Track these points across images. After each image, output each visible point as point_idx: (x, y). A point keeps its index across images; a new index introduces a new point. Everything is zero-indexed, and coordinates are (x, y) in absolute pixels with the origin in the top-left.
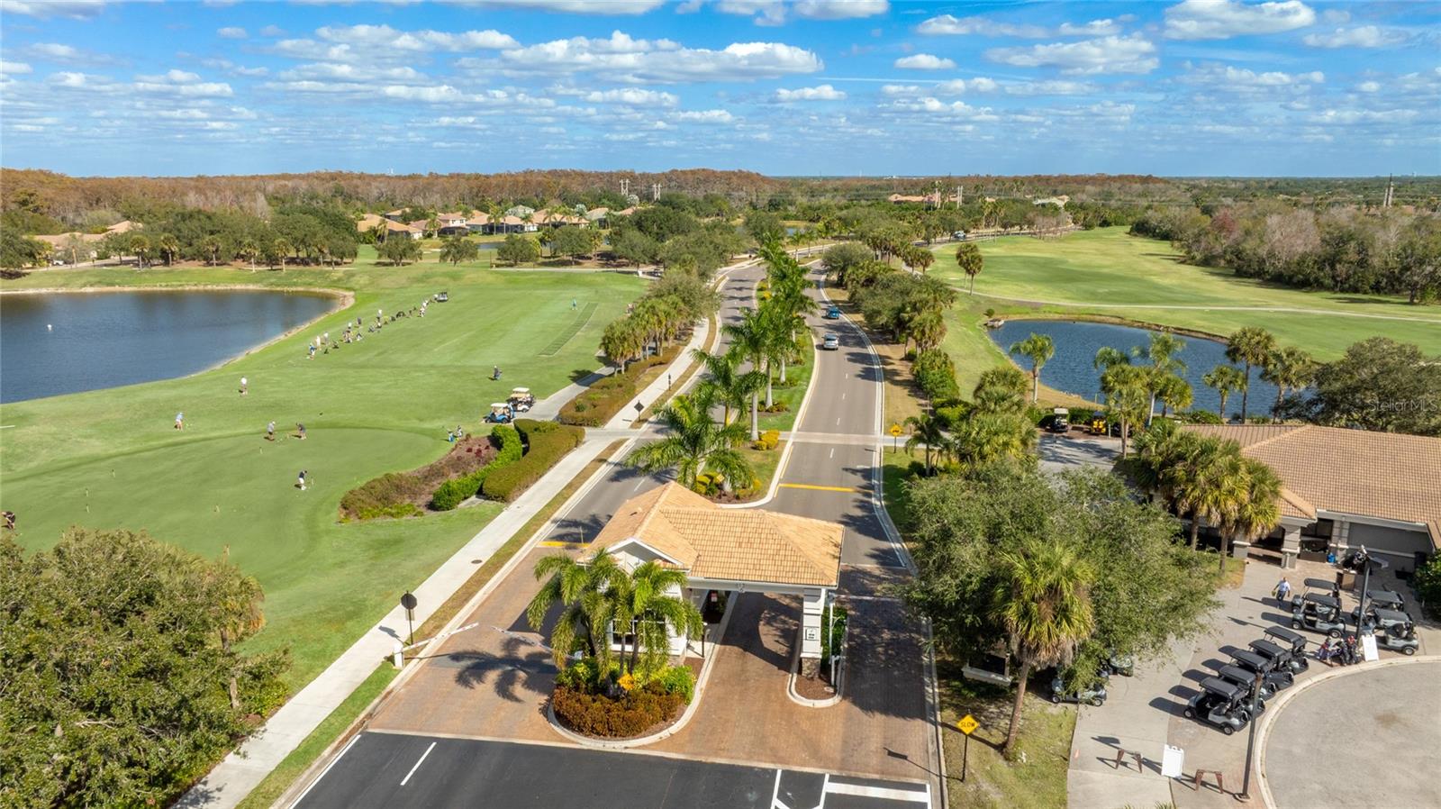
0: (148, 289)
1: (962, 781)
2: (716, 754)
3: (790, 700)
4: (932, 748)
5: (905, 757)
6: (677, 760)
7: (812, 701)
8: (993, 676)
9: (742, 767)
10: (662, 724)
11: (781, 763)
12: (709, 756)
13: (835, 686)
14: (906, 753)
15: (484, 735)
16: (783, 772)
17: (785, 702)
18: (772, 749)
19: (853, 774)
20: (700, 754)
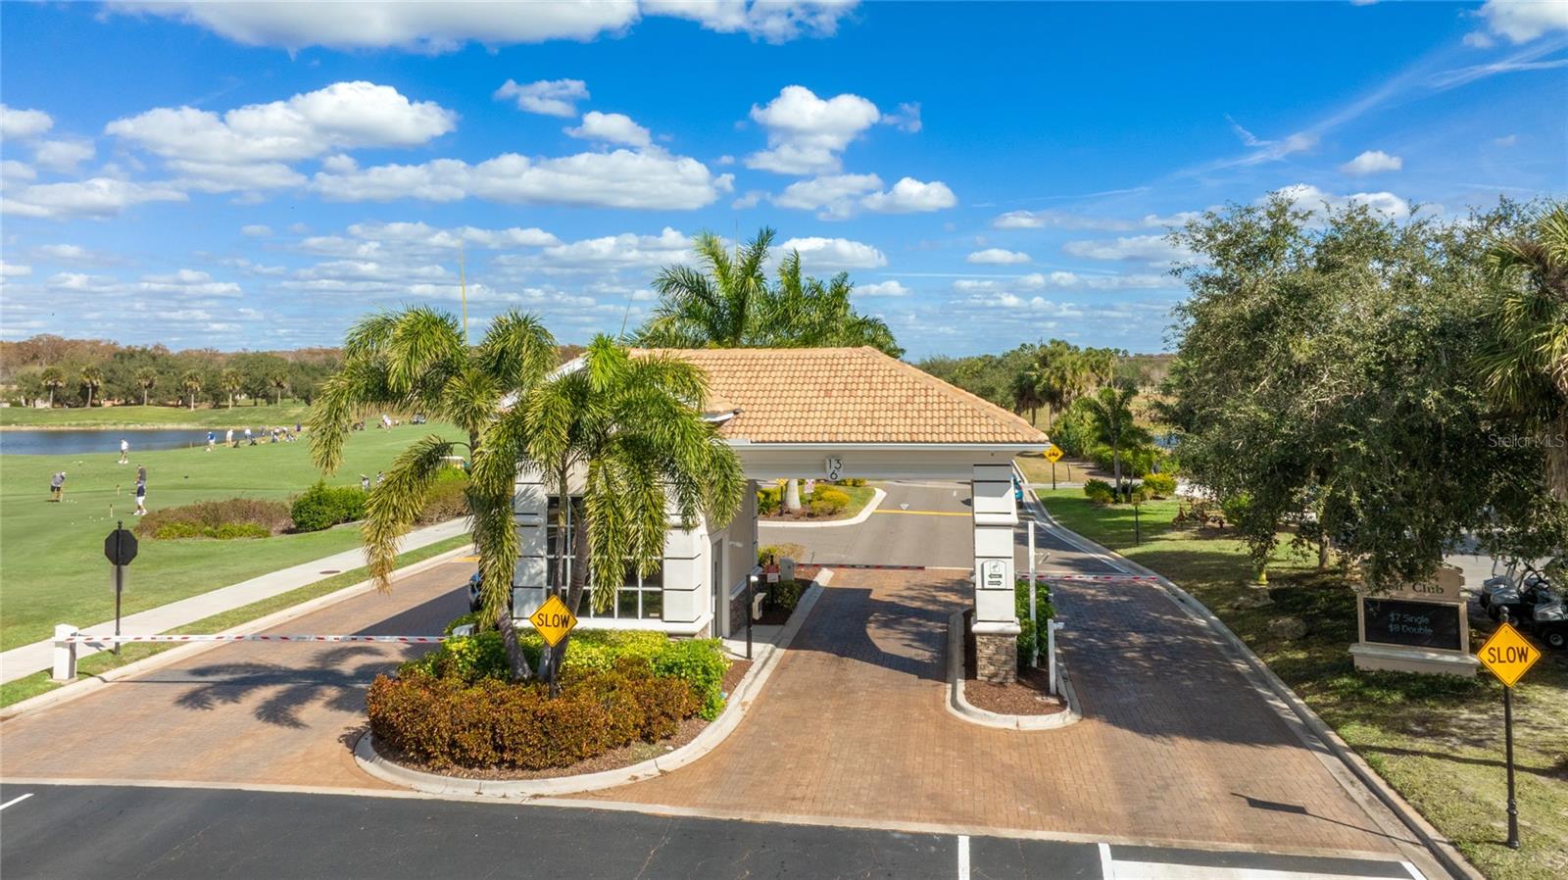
0: (54, 428)
1: (1510, 843)
2: (782, 806)
3: (956, 719)
4: (1360, 793)
5: (1301, 810)
6: (675, 819)
7: (1014, 718)
8: (1432, 655)
9: (857, 831)
10: (638, 747)
11: (965, 823)
12: (762, 809)
13: (1058, 695)
14: (1298, 802)
15: (174, 778)
16: (975, 842)
17: (945, 722)
18: (932, 797)
19: (1176, 843)
20: (741, 807)
